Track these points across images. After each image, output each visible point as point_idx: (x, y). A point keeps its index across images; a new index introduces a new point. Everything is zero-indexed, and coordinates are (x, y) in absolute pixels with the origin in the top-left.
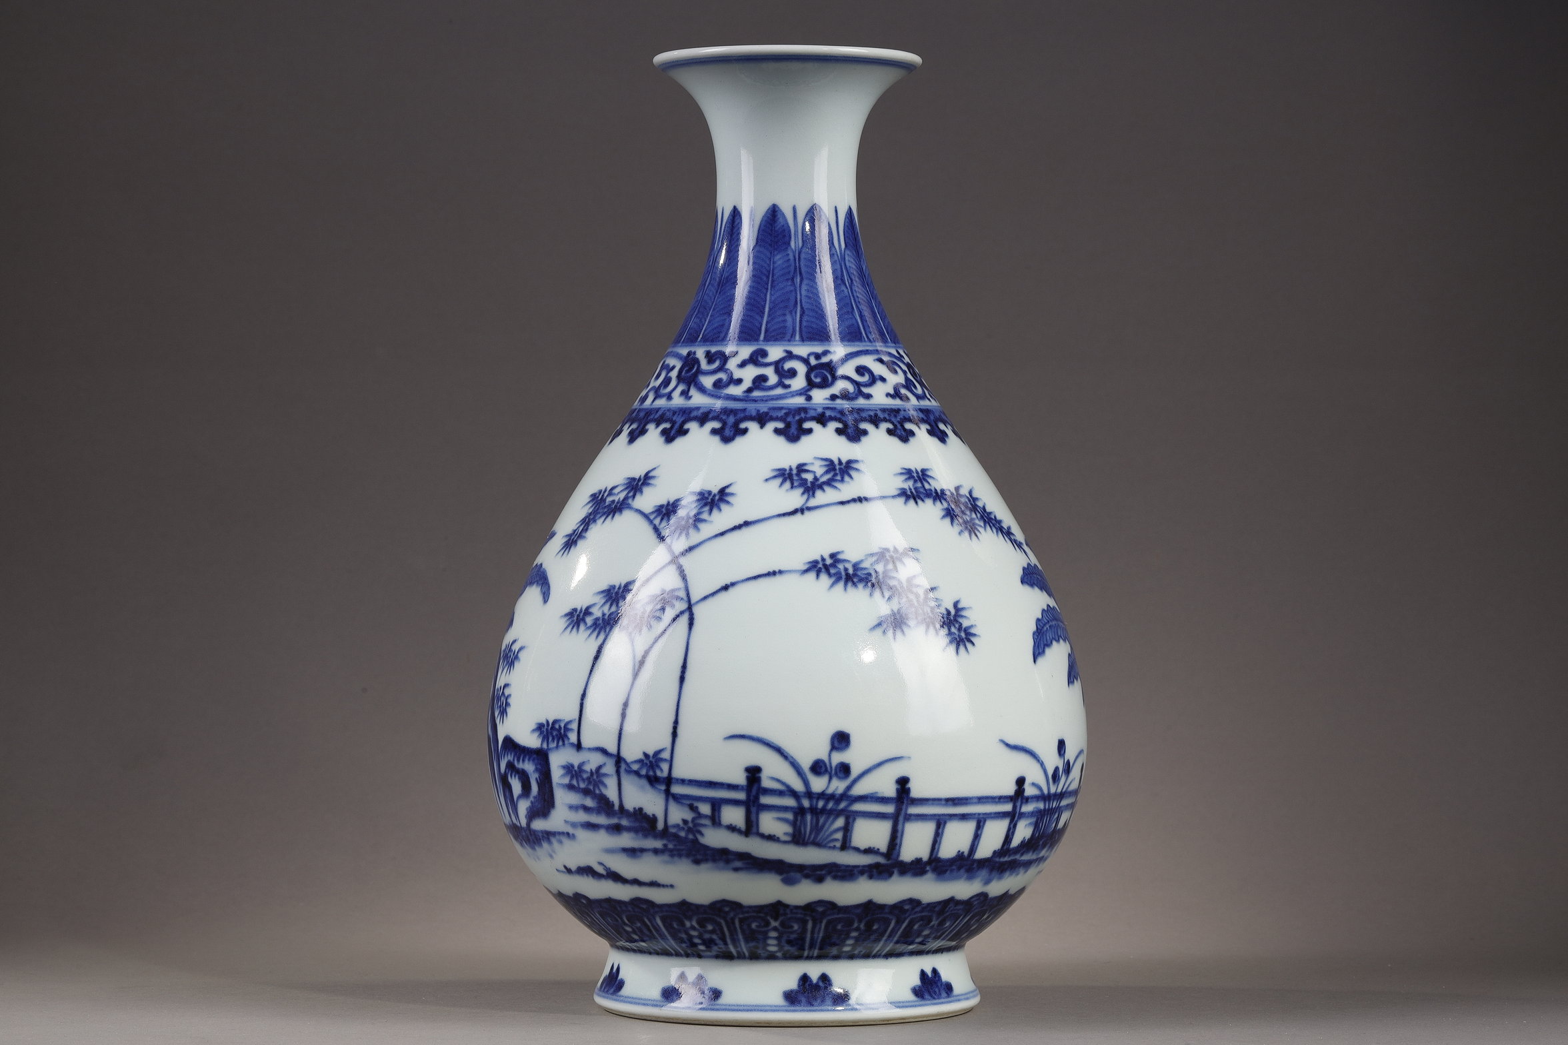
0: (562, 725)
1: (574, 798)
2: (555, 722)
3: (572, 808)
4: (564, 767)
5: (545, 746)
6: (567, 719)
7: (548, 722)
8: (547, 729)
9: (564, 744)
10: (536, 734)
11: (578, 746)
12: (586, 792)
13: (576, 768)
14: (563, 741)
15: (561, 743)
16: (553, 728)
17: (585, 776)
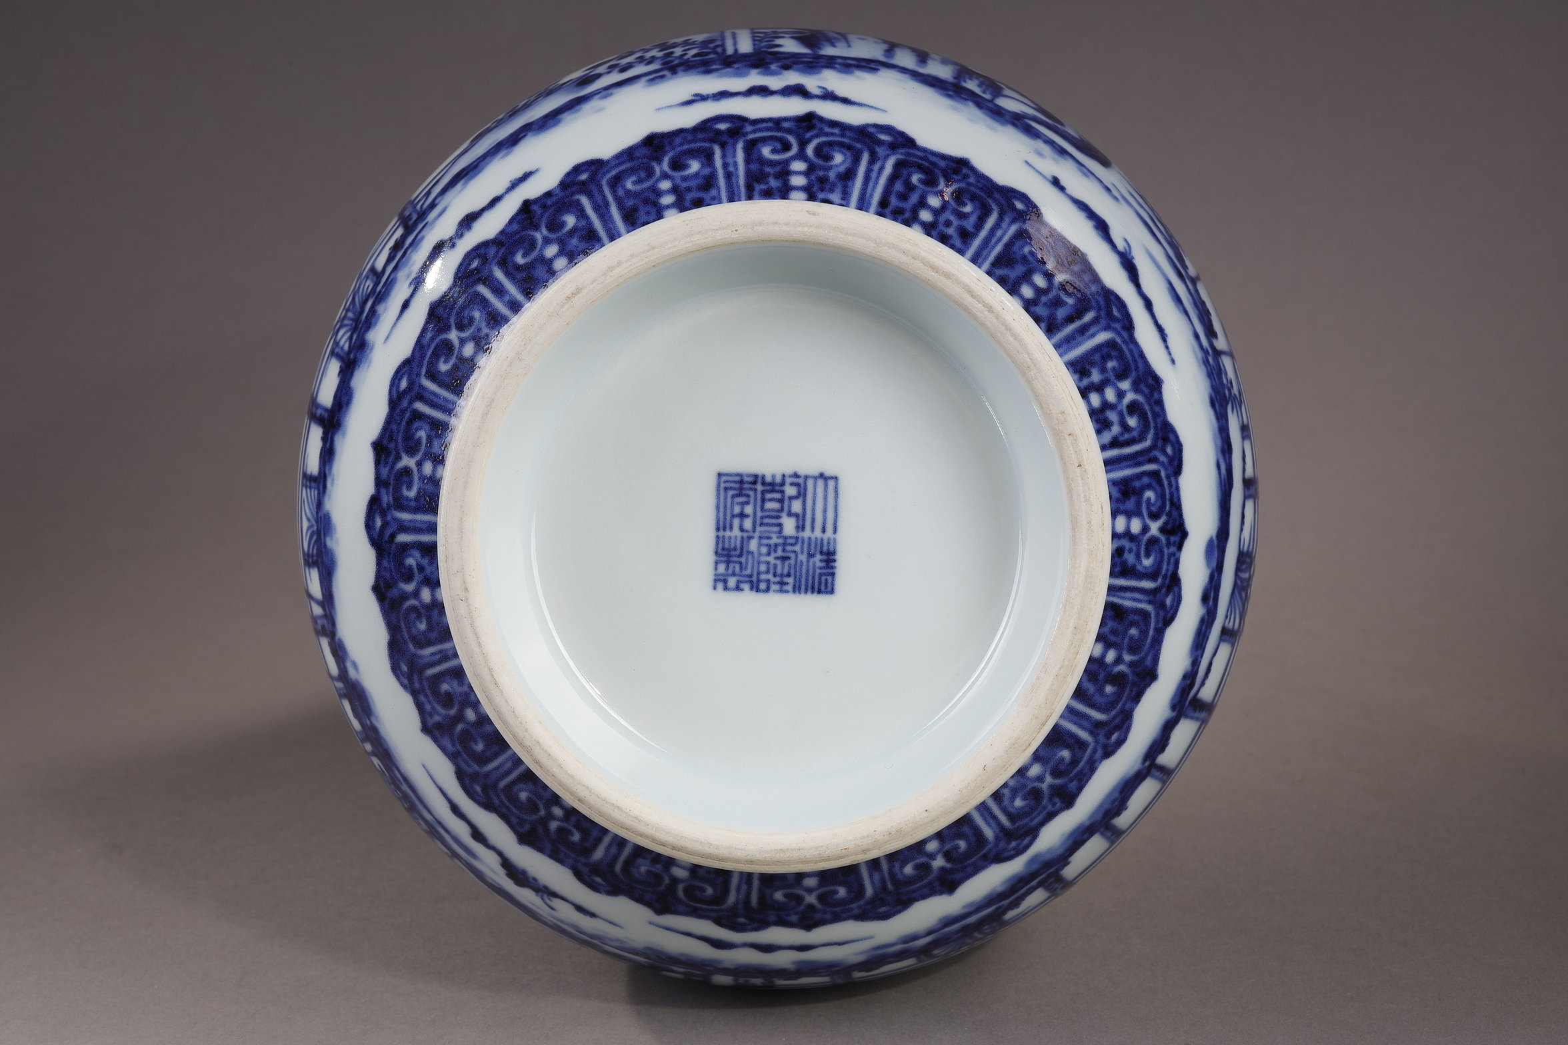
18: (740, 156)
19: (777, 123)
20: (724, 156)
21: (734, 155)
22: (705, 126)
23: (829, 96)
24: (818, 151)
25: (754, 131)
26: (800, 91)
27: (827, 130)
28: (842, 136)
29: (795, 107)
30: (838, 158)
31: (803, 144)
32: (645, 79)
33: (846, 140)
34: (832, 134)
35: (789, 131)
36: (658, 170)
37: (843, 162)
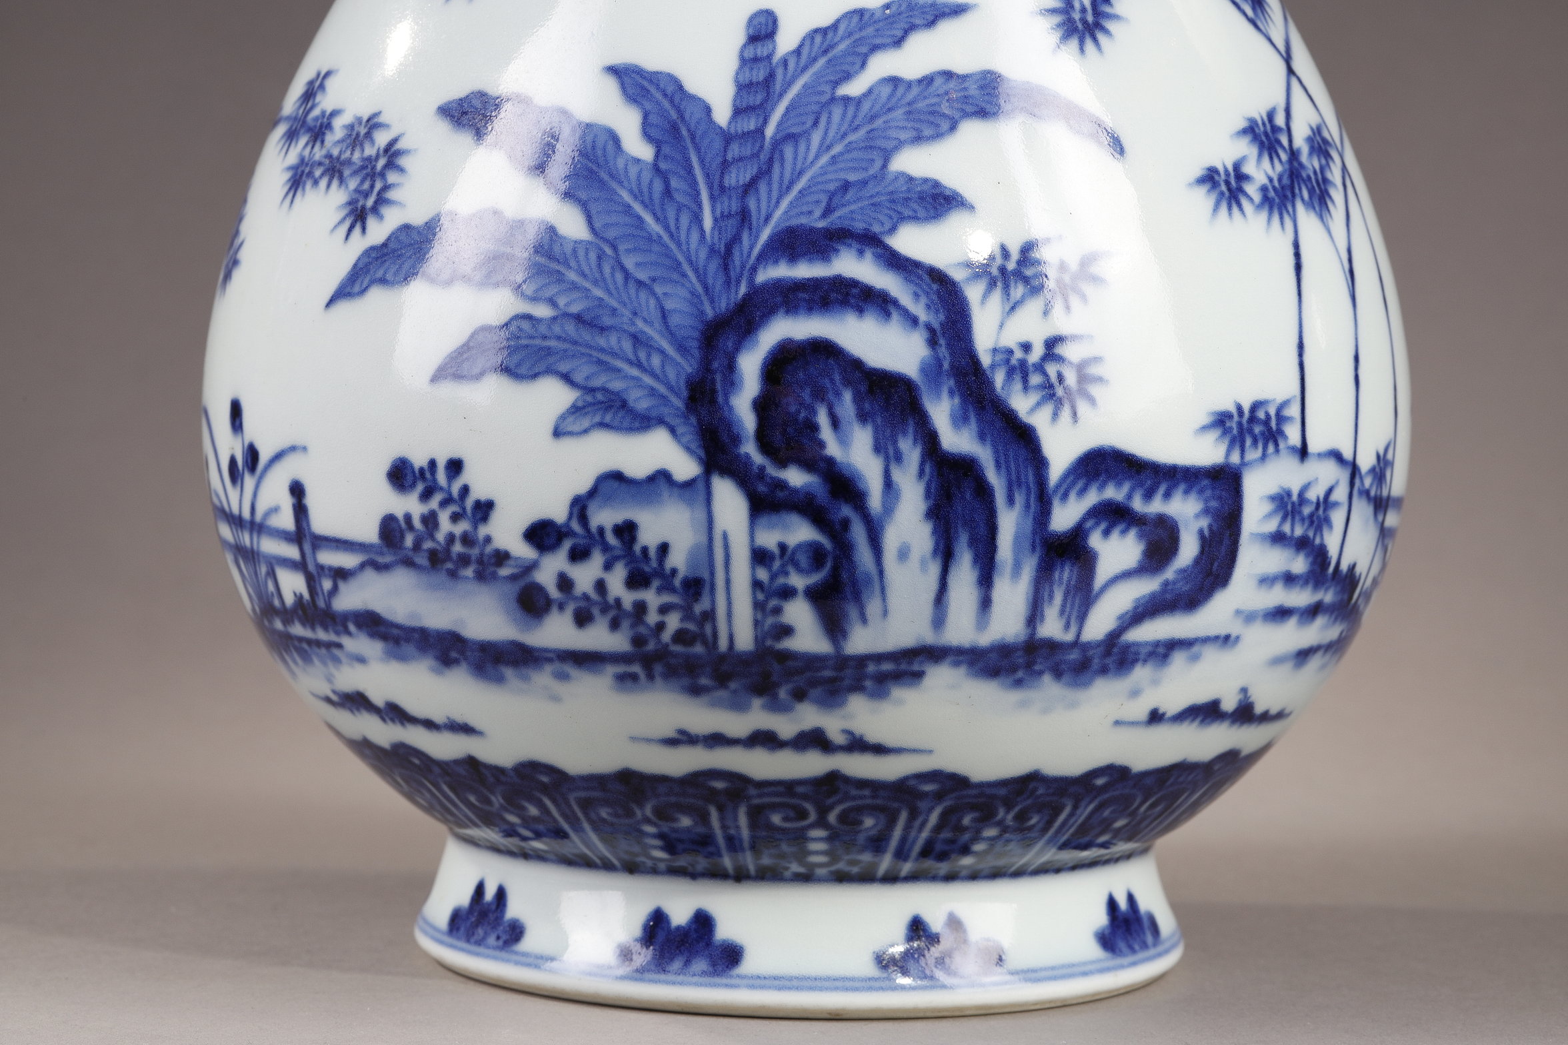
0: (1272, 412)
1: (1279, 560)
2: (1256, 406)
3: (1266, 581)
4: (1273, 498)
5: (1235, 458)
6: (1280, 399)
7: (1240, 409)
8: (1240, 424)
9: (1277, 451)
10: (1214, 434)
11: (1303, 452)
12: (1302, 544)
13: (1295, 498)
14: (1277, 445)
15: (1271, 448)
16: (1253, 419)
17: (1307, 510)
18: (743, 820)
19: (788, 787)
20: (722, 819)
21: (736, 819)
22: (697, 780)
23: (858, 745)
24: (843, 818)
25: (760, 796)
26: (815, 740)
27: (854, 792)
28: (873, 797)
29: (812, 764)
30: (869, 822)
31: (823, 812)
32: (611, 670)
33: (879, 802)
34: (861, 798)
35: (805, 797)
36: (639, 813)
37: (875, 825)
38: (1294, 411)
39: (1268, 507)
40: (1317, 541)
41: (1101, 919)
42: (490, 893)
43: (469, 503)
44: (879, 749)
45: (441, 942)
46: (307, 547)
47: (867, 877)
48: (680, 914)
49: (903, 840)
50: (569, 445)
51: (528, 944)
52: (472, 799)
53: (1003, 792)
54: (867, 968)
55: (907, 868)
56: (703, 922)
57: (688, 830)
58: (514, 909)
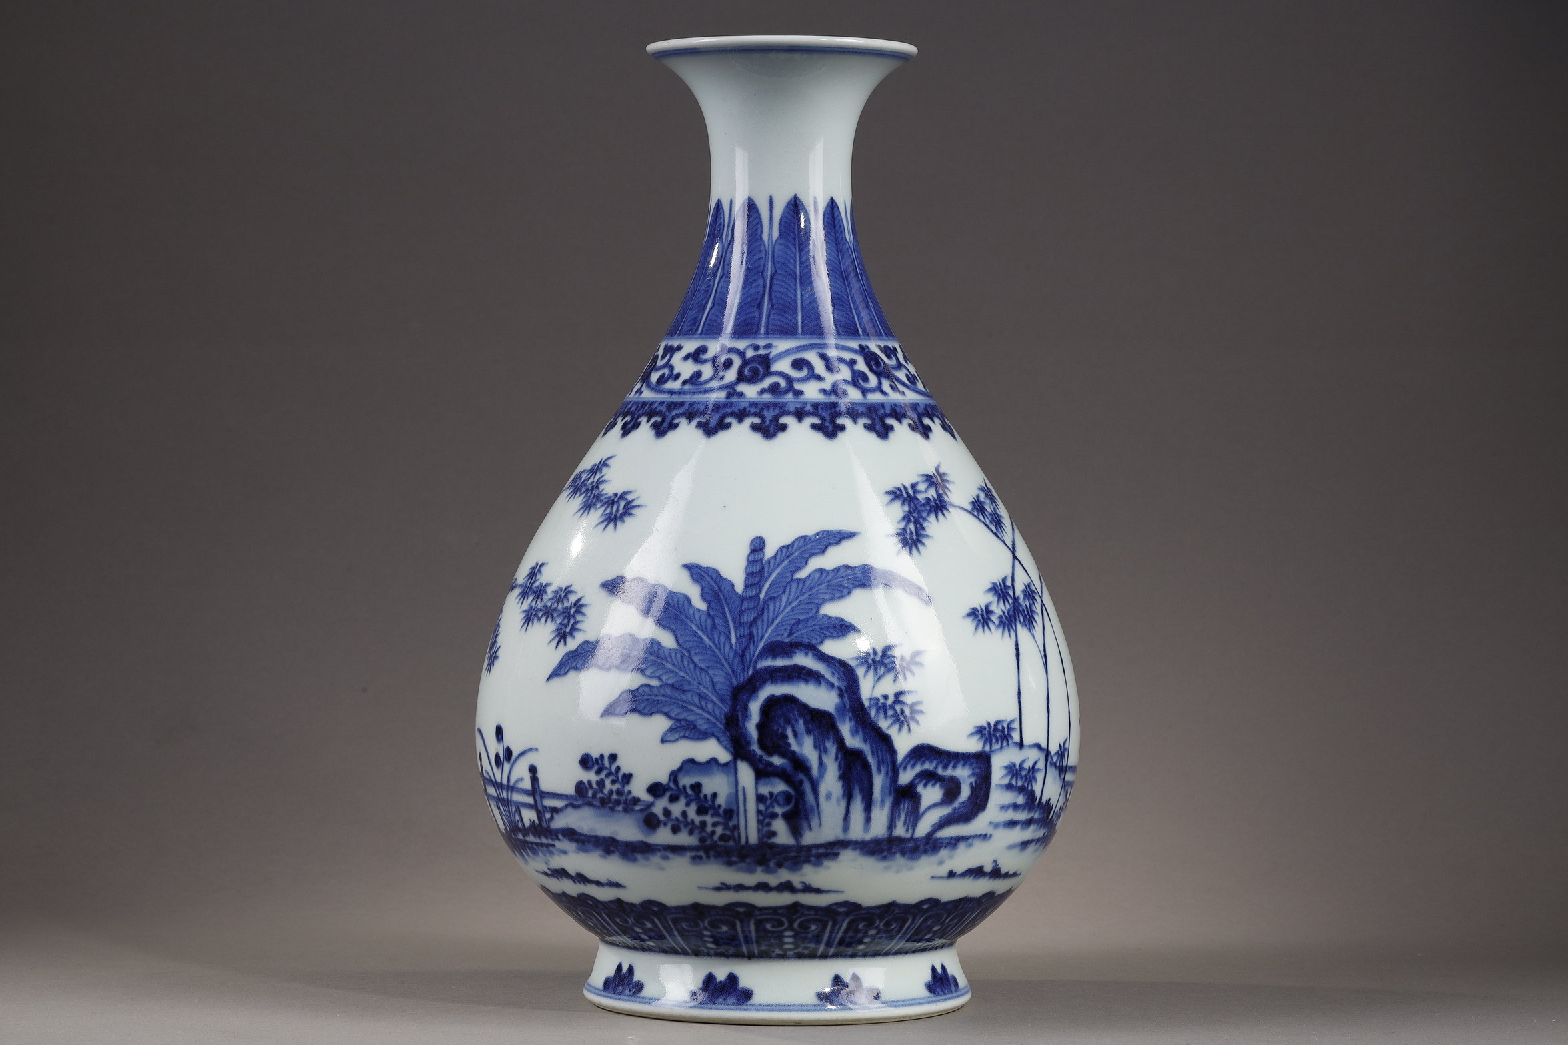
0: (1005, 726)
1: (1009, 798)
2: (997, 723)
3: (1004, 808)
4: (1006, 768)
5: (987, 749)
6: (1009, 719)
7: (989, 724)
8: (989, 732)
9: (1008, 745)
10: (976, 738)
11: (1021, 745)
12: (1021, 790)
13: (1017, 767)
14: (1008, 742)
15: (1005, 744)
16: (996, 729)
17: (1024, 773)
18: (752, 927)
19: (774, 910)
20: (742, 927)
21: (749, 927)
22: (730, 907)
23: (808, 889)
24: (800, 925)
25: (761, 915)
26: (787, 887)
27: (806, 912)
28: (815, 915)
29: (786, 899)
30: (813, 927)
31: (791, 922)
32: (689, 854)
33: (818, 917)
34: (809, 915)
35: (782, 915)
36: (702, 925)
37: (816, 929)
38: (1016, 725)
39: (1004, 772)
40: (1029, 788)
41: (928, 977)
42: (625, 969)
43: (620, 775)
44: (818, 891)
45: (599, 995)
46: (538, 798)
47: (812, 956)
48: (721, 975)
49: (830, 937)
50: (668, 747)
51: (645, 993)
52: (618, 921)
53: (878, 912)
54: (813, 1000)
55: (832, 951)
56: (732, 979)
57: (726, 932)
58: (638, 976)
